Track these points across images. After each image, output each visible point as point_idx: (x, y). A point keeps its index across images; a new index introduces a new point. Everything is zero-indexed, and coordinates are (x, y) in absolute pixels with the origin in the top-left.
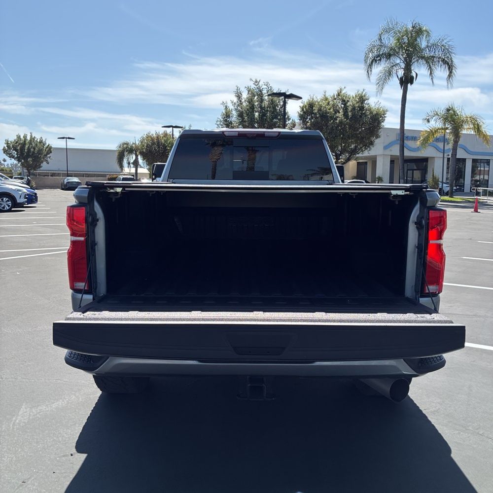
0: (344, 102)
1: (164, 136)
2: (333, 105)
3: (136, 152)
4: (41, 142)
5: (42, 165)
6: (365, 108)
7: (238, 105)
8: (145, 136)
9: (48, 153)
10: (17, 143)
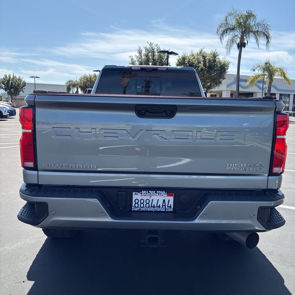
0: (204, 57)
1: (94, 77)
2: (197, 59)
3: (77, 86)
4: (19, 79)
5: (20, 93)
6: (216, 61)
7: (140, 58)
8: (82, 77)
9: (23, 86)
10: (4, 79)
